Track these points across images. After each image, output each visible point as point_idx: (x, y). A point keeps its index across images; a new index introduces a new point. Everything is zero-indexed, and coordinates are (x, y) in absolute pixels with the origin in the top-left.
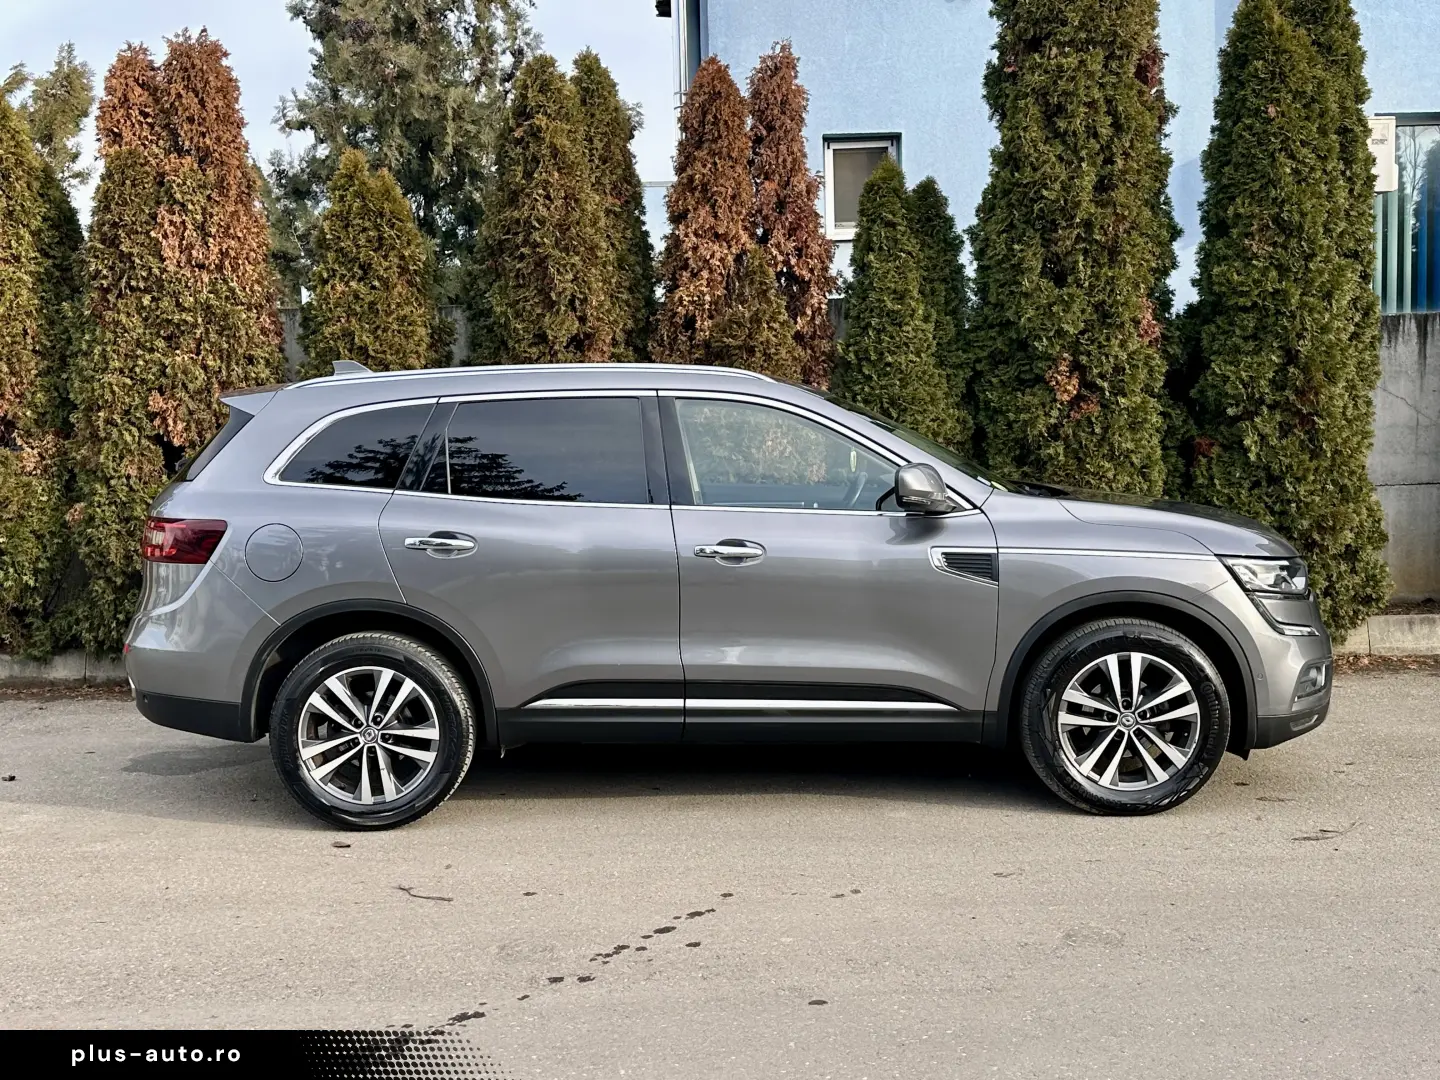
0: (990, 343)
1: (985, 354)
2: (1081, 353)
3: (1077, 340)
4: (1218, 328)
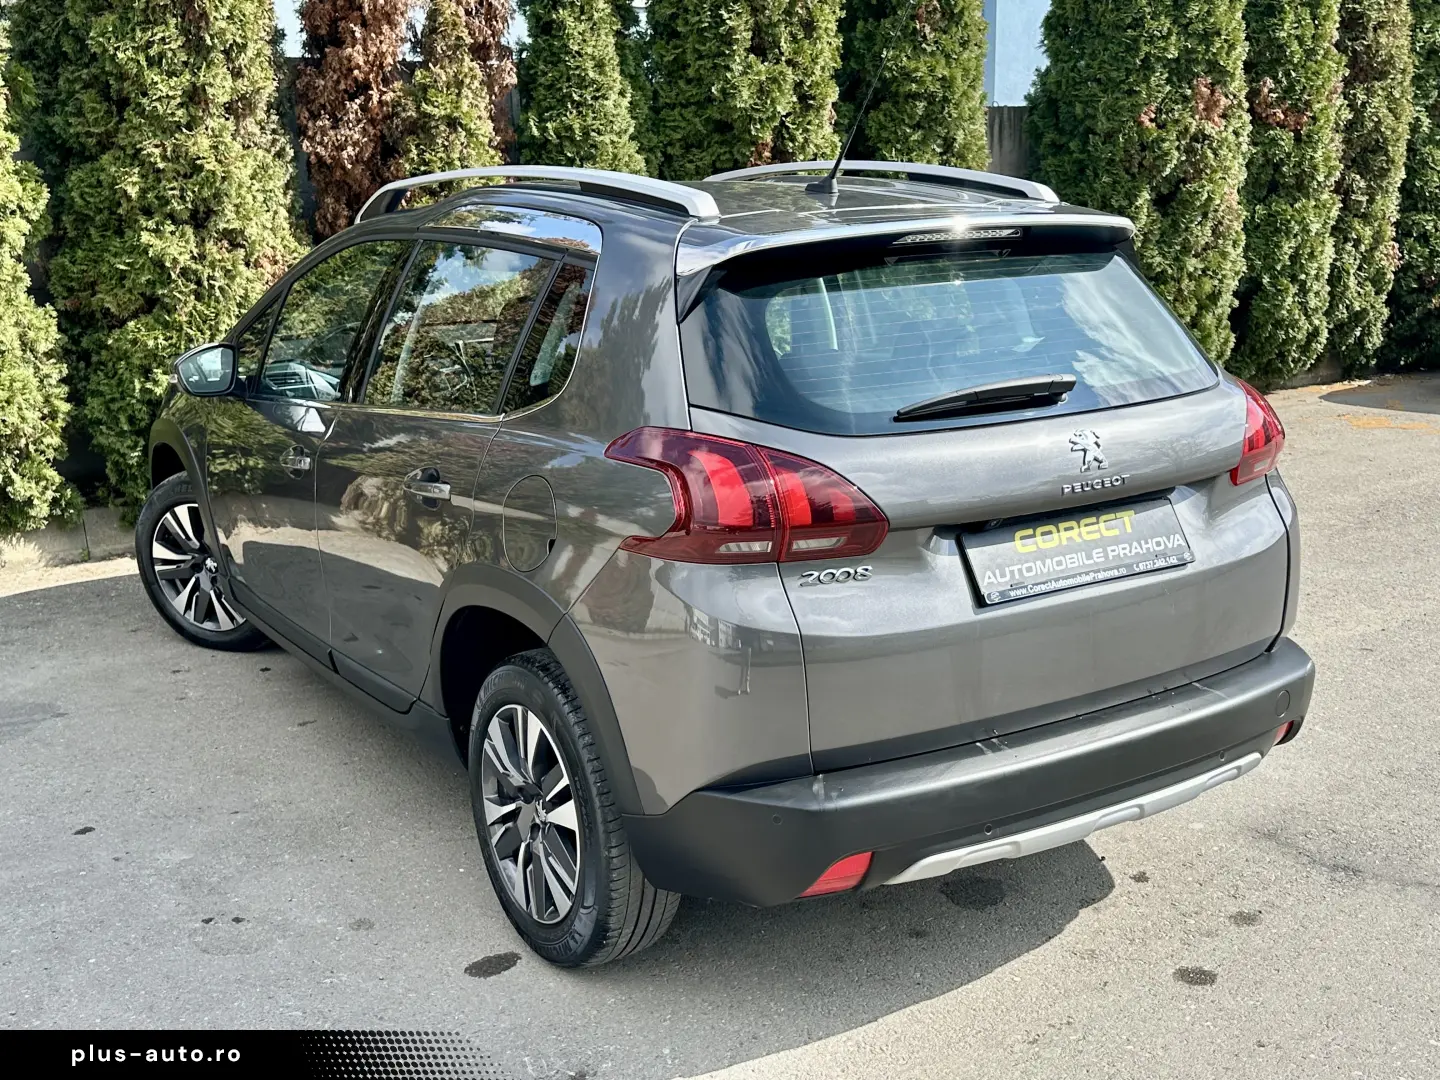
0: (683, 124)
1: (679, 136)
2: (784, 138)
3: (782, 123)
4: (885, 115)
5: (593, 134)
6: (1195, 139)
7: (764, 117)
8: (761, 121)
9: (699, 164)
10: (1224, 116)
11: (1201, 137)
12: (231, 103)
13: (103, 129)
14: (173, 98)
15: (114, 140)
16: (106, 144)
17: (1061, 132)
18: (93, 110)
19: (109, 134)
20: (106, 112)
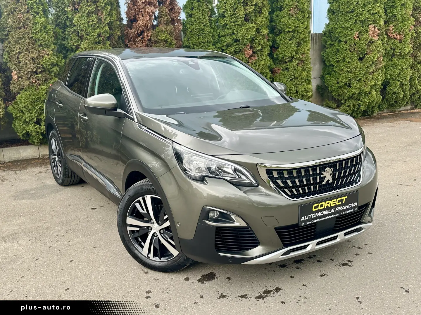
0: (226, 41)
2: (253, 43)
3: (253, 39)
4: (282, 37)
5: (202, 43)
6: (370, 42)
7: (248, 38)
8: (247, 39)
9: (231, 51)
10: (378, 36)
11: (372, 42)
12: (109, 36)
13: (77, 44)
14: (95, 36)
15: (80, 46)
16: (78, 47)
17: (332, 41)
18: (74, 39)
19: (78, 45)
20: (78, 39)
